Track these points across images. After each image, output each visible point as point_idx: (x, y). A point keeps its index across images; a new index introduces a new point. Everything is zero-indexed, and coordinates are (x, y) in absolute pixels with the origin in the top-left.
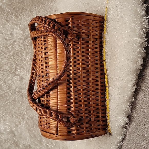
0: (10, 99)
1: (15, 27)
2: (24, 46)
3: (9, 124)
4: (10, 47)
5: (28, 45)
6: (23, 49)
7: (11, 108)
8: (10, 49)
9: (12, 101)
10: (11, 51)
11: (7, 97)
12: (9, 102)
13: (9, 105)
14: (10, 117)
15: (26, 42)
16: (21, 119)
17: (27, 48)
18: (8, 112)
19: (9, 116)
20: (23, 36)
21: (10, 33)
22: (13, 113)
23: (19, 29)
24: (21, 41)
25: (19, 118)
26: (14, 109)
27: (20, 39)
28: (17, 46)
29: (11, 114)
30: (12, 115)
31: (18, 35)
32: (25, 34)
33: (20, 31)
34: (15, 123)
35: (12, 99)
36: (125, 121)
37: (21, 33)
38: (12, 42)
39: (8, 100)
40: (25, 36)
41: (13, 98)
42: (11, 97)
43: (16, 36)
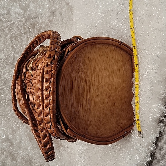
0: (7, 98)
1: (14, 3)
2: (25, 28)
3: (5, 129)
4: (7, 29)
5: (29, 28)
6: (23, 32)
7: (7, 109)
8: (7, 32)
9: (8, 101)
10: (8, 34)
11: (2, 96)
12: (4, 103)
13: (4, 107)
14: (6, 121)
15: (27, 24)
16: (20, 124)
17: (29, 31)
18: (3, 115)
19: (4, 120)
20: (24, 17)
21: (7, 12)
22: (9, 117)
23: (18, 6)
24: (21, 24)
25: (18, 123)
26: (10, 111)
27: (20, 21)
28: (16, 29)
29: (7, 117)
30: (9, 119)
31: (17, 16)
32: (26, 15)
33: (20, 9)
34: (12, 128)
35: (9, 98)
36: (162, 111)
37: (22, 12)
38: (9, 25)
39: (4, 99)
40: (27, 17)
41: (9, 96)
42: (7, 95)
43: (14, 16)
